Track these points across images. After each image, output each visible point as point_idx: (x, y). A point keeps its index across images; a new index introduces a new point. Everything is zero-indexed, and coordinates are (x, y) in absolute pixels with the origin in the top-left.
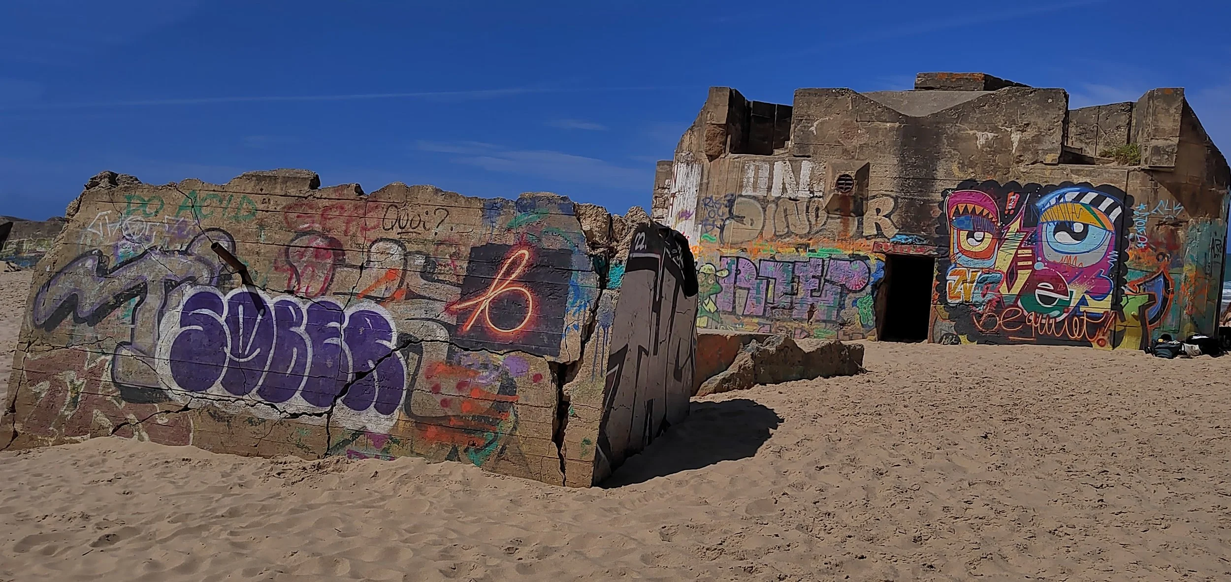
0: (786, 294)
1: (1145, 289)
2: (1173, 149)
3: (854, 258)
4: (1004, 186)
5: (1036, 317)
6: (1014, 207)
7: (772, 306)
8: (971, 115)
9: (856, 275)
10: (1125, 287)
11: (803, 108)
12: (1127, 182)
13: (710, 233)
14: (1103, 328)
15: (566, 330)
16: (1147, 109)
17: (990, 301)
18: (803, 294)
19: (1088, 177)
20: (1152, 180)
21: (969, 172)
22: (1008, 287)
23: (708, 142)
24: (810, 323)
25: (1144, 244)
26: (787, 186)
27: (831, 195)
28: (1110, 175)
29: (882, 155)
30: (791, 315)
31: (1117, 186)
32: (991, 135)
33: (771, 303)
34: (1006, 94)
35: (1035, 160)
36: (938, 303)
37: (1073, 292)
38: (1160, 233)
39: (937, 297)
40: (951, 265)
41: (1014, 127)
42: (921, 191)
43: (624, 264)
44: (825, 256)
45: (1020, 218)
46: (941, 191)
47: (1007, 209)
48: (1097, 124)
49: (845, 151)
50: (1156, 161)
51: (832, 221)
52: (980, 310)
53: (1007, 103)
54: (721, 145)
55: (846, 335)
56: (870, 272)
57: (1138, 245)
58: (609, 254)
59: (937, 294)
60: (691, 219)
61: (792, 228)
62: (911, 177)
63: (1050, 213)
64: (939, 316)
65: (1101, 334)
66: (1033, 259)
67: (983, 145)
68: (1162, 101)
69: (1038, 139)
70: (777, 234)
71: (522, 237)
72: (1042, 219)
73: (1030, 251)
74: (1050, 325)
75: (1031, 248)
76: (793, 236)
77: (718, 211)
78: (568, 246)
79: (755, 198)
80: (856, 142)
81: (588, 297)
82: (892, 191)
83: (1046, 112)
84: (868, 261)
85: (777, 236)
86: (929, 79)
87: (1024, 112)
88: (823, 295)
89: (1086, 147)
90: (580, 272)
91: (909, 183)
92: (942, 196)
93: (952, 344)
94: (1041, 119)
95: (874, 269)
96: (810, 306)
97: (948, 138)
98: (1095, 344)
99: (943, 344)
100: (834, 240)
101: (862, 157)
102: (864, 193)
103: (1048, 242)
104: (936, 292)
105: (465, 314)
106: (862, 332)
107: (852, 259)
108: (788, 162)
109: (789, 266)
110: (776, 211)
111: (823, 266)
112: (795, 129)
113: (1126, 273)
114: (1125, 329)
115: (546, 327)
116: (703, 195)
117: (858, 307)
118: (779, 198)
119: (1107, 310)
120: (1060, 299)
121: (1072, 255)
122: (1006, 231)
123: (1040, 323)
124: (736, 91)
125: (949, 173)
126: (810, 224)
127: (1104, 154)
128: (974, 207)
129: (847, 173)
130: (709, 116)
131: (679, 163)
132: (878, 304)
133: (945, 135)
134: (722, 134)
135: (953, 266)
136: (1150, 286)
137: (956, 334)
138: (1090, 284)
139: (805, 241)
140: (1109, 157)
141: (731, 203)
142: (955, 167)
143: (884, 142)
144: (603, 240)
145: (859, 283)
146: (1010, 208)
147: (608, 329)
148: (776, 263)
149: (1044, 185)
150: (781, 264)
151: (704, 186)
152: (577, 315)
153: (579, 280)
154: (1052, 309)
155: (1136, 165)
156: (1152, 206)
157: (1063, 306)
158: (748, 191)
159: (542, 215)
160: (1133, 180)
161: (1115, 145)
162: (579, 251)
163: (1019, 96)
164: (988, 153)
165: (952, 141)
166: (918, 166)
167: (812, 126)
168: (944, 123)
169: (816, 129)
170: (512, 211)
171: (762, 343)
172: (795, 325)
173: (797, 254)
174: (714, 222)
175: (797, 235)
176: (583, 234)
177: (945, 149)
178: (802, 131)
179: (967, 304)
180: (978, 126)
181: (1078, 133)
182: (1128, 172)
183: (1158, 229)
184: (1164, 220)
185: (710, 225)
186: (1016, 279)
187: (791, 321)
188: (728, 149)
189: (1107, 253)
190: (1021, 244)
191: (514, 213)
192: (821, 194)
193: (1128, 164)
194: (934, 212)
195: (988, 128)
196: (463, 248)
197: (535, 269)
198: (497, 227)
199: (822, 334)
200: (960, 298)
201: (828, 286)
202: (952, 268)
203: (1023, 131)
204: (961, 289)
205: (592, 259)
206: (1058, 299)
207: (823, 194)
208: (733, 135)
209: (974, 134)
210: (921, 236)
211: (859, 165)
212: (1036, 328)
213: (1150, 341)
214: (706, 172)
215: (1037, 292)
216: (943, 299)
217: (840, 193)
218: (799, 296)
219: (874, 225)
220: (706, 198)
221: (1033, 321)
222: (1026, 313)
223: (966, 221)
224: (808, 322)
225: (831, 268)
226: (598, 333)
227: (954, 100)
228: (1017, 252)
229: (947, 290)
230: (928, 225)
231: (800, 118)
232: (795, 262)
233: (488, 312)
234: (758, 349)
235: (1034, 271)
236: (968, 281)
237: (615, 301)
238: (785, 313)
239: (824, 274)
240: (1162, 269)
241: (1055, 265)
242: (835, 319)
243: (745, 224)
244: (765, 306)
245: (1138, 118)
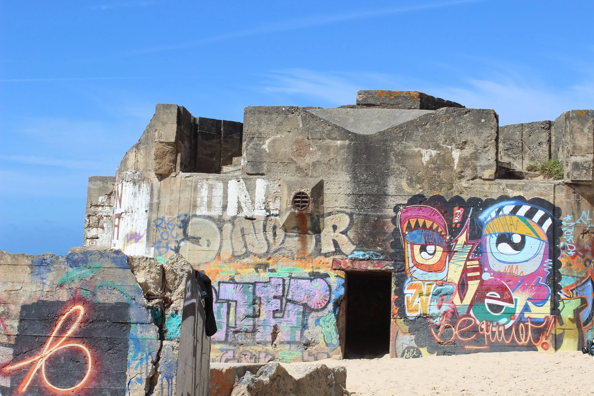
0: (248, 316)
1: (577, 293)
2: (590, 165)
3: (314, 276)
4: (450, 200)
5: (487, 326)
6: (460, 221)
7: (235, 330)
8: (415, 134)
9: (317, 293)
10: (561, 292)
11: (253, 126)
12: (554, 194)
13: (164, 255)
14: (546, 332)
15: (129, 384)
16: (565, 129)
17: (445, 312)
18: (265, 316)
19: (521, 192)
20: (574, 193)
21: (417, 187)
22: (461, 298)
23: (157, 161)
24: (274, 345)
25: (573, 251)
26: (243, 205)
27: (288, 213)
28: (539, 189)
29: (335, 172)
30: (254, 339)
31: (546, 198)
32: (434, 153)
33: (233, 327)
34: (444, 114)
35: (474, 176)
36: (398, 317)
37: (517, 299)
38: (585, 241)
39: (396, 311)
40: (407, 278)
41: (454, 145)
42: (374, 207)
43: (180, 314)
44: (285, 275)
45: (466, 232)
46: (393, 207)
47: (454, 222)
48: (522, 140)
49: (299, 169)
50: (576, 175)
51: (290, 239)
52: (437, 321)
53: (446, 122)
54: (171, 164)
55: (311, 356)
56: (330, 290)
57: (568, 253)
58: (164, 304)
59: (396, 309)
60: (142, 242)
61: (250, 248)
62: (364, 193)
63: (491, 225)
64: (400, 330)
65: (544, 338)
66: (480, 269)
67: (427, 161)
68: (577, 122)
69: (475, 156)
70: (236, 254)
71: (76, 292)
72: (485, 232)
73: (477, 262)
74: (500, 332)
75: (478, 260)
76: (252, 256)
77: (171, 232)
78: (125, 299)
79: (210, 218)
80: (308, 160)
81: (149, 349)
82: (346, 208)
83: (480, 131)
84: (328, 279)
85: (235, 257)
86: (369, 96)
87: (461, 130)
88: (286, 316)
89: (514, 162)
90: (138, 325)
91: (363, 199)
92: (394, 211)
93: (414, 357)
94: (477, 137)
95: (334, 287)
96: (273, 328)
97: (396, 155)
98: (539, 348)
99: (406, 358)
100: (294, 259)
101: (315, 174)
102: (320, 210)
103: (492, 253)
104: (395, 306)
105: (20, 375)
106: (326, 351)
107: (312, 278)
108: (242, 181)
109: (249, 287)
110: (232, 231)
111: (284, 285)
112: (247, 147)
113: (560, 278)
114: (564, 332)
115: (108, 383)
116: (154, 216)
117: (321, 326)
118: (234, 218)
119: (547, 315)
120: (506, 307)
121: (514, 265)
122: (454, 243)
123: (492, 331)
124: (184, 109)
125: (399, 189)
126: (268, 243)
127: (531, 169)
128: (425, 222)
129: (303, 191)
130: (157, 133)
131: (124, 182)
132: (340, 320)
133: (393, 152)
134: (171, 152)
135: (409, 279)
136: (581, 291)
137: (417, 347)
138: (531, 291)
139: (264, 260)
140: (535, 171)
141: (185, 224)
142: (404, 184)
143: (336, 159)
144: (157, 290)
145: (321, 302)
146: (456, 221)
147: (172, 380)
148: (236, 285)
149: (484, 199)
150: (241, 285)
151: (155, 207)
152: (139, 368)
153: (138, 333)
154: (500, 317)
155: (560, 179)
156: (576, 216)
157: (511, 314)
158: (202, 211)
159: (95, 270)
160: (559, 193)
161: (539, 159)
162: (136, 303)
163: (456, 116)
164: (434, 169)
165: (400, 157)
166: (370, 183)
167: (264, 144)
168: (392, 140)
169: (269, 147)
170: (63, 267)
171: (256, 374)
172: (259, 348)
173: (257, 274)
174: (167, 244)
175: (255, 255)
176: (139, 286)
177: (394, 165)
178: (254, 149)
179: (425, 316)
180: (422, 144)
181: (506, 149)
182: (555, 186)
183: (583, 237)
184: (587, 229)
185: (163, 247)
186: (467, 290)
187: (254, 345)
188: (178, 167)
189: (543, 262)
190: (469, 256)
191: (65, 268)
192: (277, 212)
193: (553, 178)
194: (387, 227)
195: (431, 146)
196: (12, 307)
197: (91, 324)
198: (48, 283)
199: (287, 356)
200: (417, 311)
201: (290, 306)
202: (409, 282)
203: (462, 149)
204: (418, 302)
205: (150, 311)
206: (505, 307)
207: (280, 212)
208: (183, 153)
209: (419, 151)
210: (378, 252)
211: (314, 182)
212: (488, 337)
213: (586, 341)
214: (156, 192)
215: (487, 301)
216: (402, 314)
217: (297, 211)
218: (262, 318)
219: (332, 242)
220: (158, 219)
221: (485, 330)
222: (478, 322)
223: (418, 235)
224: (272, 344)
225: (292, 287)
226: (162, 384)
227: (395, 118)
228: (466, 264)
229: (406, 303)
230: (384, 241)
231: (251, 136)
232: (256, 282)
233: (45, 371)
234: (253, 380)
235: (482, 281)
236: (425, 293)
237: (176, 352)
238: (248, 336)
239: (286, 294)
240: (590, 274)
241: (500, 275)
242: (299, 340)
243: (201, 246)
244: (227, 331)
245: (557, 135)
